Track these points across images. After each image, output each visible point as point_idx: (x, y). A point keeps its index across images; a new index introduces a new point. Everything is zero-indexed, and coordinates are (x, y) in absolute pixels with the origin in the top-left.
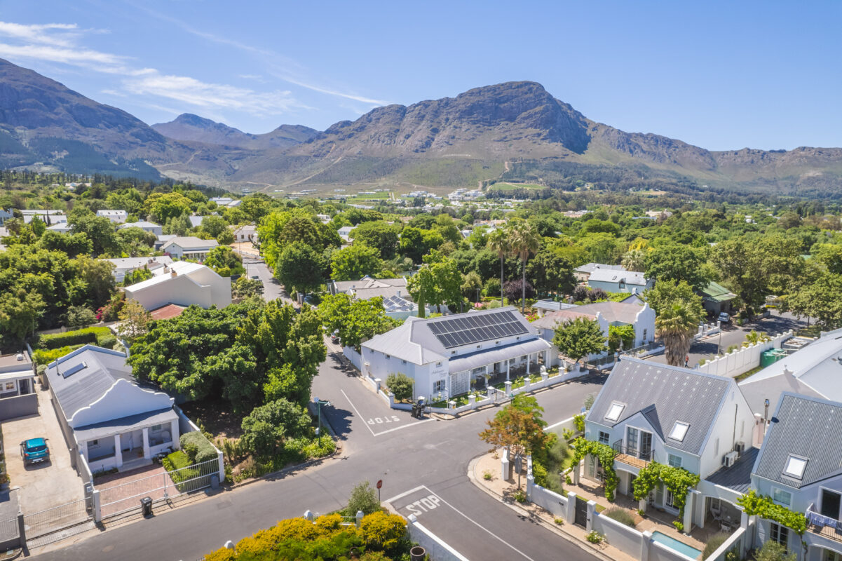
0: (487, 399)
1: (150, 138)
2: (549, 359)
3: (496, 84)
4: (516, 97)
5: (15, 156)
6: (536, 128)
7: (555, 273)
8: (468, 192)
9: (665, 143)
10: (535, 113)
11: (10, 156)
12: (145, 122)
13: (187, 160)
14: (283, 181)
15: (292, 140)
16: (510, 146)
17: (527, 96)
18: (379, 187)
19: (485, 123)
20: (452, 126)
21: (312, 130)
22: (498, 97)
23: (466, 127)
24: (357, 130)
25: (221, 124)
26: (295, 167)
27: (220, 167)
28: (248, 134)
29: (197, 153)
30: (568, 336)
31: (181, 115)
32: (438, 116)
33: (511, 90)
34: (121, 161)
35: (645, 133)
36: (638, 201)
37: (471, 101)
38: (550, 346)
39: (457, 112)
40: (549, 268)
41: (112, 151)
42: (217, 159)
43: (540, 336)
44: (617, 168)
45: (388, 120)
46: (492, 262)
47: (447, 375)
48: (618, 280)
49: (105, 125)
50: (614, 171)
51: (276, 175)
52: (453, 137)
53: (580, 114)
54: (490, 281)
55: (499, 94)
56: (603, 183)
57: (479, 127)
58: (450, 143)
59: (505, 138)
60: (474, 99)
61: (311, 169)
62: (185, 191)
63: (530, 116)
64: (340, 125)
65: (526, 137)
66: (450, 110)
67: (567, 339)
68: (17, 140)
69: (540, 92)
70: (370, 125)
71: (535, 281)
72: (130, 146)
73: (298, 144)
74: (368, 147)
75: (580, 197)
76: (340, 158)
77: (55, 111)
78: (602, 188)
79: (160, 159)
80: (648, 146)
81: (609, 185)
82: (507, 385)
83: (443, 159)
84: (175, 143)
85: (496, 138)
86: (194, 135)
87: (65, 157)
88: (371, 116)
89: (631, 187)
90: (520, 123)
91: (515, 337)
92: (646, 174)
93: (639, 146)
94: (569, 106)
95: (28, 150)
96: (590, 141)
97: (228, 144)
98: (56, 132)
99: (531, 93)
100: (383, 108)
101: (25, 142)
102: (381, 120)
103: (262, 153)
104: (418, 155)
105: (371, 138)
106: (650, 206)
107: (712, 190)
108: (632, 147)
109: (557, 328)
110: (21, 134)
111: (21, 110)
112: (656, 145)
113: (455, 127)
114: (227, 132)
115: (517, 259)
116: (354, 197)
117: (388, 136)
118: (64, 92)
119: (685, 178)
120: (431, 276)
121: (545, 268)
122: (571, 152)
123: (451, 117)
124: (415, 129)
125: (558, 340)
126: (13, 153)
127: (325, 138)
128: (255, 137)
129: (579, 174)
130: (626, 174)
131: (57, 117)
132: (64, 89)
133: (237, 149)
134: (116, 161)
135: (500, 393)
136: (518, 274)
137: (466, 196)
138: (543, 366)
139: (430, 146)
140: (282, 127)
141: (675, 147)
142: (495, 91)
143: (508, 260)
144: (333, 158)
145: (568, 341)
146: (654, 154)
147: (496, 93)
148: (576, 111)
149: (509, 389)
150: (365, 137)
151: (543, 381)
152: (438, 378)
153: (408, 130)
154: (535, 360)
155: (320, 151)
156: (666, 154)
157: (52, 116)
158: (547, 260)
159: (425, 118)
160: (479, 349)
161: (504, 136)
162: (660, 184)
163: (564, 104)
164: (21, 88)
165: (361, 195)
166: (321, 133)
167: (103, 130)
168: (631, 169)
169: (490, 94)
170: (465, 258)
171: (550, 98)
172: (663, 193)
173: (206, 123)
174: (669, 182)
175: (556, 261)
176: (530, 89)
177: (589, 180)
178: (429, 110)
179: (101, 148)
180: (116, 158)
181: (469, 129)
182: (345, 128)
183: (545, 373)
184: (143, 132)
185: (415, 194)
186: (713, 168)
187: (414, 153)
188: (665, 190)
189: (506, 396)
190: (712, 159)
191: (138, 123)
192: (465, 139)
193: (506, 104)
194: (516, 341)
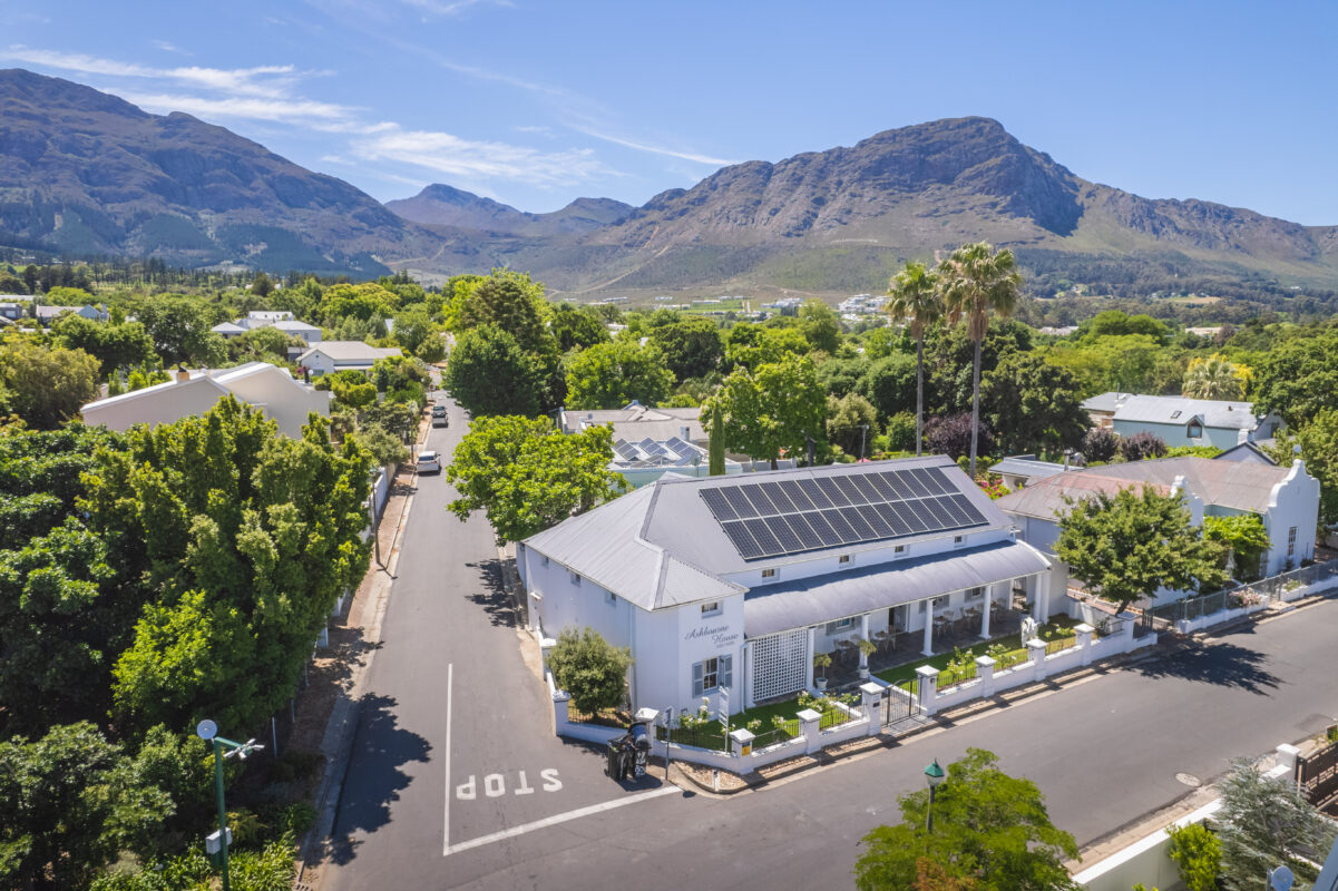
0: (860, 719)
1: (381, 221)
2: (1044, 598)
3: (923, 122)
4: (955, 143)
5: (195, 253)
6: (988, 193)
7: (1043, 399)
8: (872, 301)
9: (1219, 216)
10: (989, 170)
11: (190, 252)
12: (373, 197)
13: (434, 253)
14: (578, 284)
15: (593, 221)
16: (944, 224)
17: (973, 141)
18: (726, 293)
19: (902, 188)
20: (847, 193)
21: (624, 206)
22: (924, 144)
23: (872, 194)
24: (693, 203)
25: (486, 199)
26: (595, 262)
27: (483, 264)
28: (526, 214)
29: (448, 243)
30: (1104, 538)
31: (428, 187)
32: (825, 178)
33: (947, 133)
34: (339, 256)
35: (1181, 199)
36: (1169, 312)
37: (880, 152)
38: (1048, 564)
39: (856, 171)
40: (1027, 387)
41: (327, 241)
42: (478, 252)
43: (1022, 536)
44: (1129, 259)
45: (741, 187)
46: (902, 381)
47: (741, 640)
48: (1184, 419)
49: (319, 203)
50: (1124, 263)
51: (567, 276)
52: (849, 212)
53: (1065, 170)
54: (896, 419)
55: (927, 139)
56: (1103, 284)
57: (892, 194)
58: (844, 221)
59: (936, 211)
60: (885, 149)
61: (621, 266)
62: (398, 286)
63: (979, 174)
64: (666, 196)
65: (971, 209)
66: (844, 168)
67: (1100, 546)
68: (201, 229)
69: (996, 134)
70: (715, 194)
71: (994, 418)
72: (352, 233)
73: (603, 228)
74: (711, 229)
75: (1064, 305)
76: (666, 248)
77: (252, 185)
78: (1103, 292)
79: (394, 253)
80: (1188, 220)
81: (1115, 288)
82: (923, 676)
83: (830, 247)
84: (417, 228)
85: (920, 211)
86: (446, 216)
87: (263, 252)
88: (717, 180)
89: (1155, 290)
90: (962, 186)
91: (952, 535)
92: (1182, 269)
93: (1171, 222)
94: (1047, 158)
95: (214, 243)
96: (1082, 215)
97: (496, 229)
98: (251, 216)
99: (981, 135)
100: (735, 167)
101: (210, 232)
102: (732, 186)
103: (546, 242)
104: (790, 241)
105: (716, 215)
106: (1192, 321)
107: (1309, 294)
108: (1157, 223)
109: (1069, 515)
110: (206, 221)
111: (207, 187)
112: (1202, 220)
113: (853, 195)
114: (494, 211)
115: (955, 374)
116: (686, 308)
117: (742, 211)
118: (265, 157)
119: (1256, 274)
120: (756, 393)
121: (1019, 388)
122: (1048, 232)
123: (845, 179)
124: (786, 199)
125: (1071, 546)
126: (194, 248)
127: (643, 216)
128: (536, 218)
129: (1063, 270)
130: (1146, 269)
131: (254, 194)
132: (264, 153)
133: (508, 236)
134: (332, 256)
135: (903, 699)
136: (958, 404)
137: (869, 305)
138: (1029, 620)
139: (811, 225)
140: (579, 203)
141: (1236, 221)
142: (920, 134)
143: (935, 375)
144: (656, 248)
145: (1103, 551)
146: (1198, 235)
147: (922, 137)
148: (1058, 165)
149: (930, 689)
150: (705, 213)
151: (1031, 663)
152: (707, 650)
153: (775, 202)
154: (1005, 601)
155: (636, 237)
156: (1219, 234)
157: (248, 193)
158: (1026, 370)
159: (804, 182)
160: (846, 566)
161: (933, 208)
162: (1208, 285)
163: (1038, 154)
164: (208, 155)
165: (696, 305)
166: (636, 209)
167: (315, 212)
168: (1155, 259)
169: (911, 140)
170: (846, 374)
171: (1013, 144)
172: (1215, 300)
173: (464, 199)
174: (1225, 281)
175: (1043, 372)
176: (980, 130)
177: (1081, 280)
178: (811, 168)
179: (311, 237)
180: (332, 252)
181: (875, 198)
182: (674, 201)
183: (1036, 642)
184: (370, 213)
185: (785, 303)
186: (1312, 256)
187: (783, 239)
188: (1218, 296)
189: (920, 712)
190: (1310, 240)
191: (364, 199)
192: (869, 215)
193: (937, 156)
194: (952, 546)
